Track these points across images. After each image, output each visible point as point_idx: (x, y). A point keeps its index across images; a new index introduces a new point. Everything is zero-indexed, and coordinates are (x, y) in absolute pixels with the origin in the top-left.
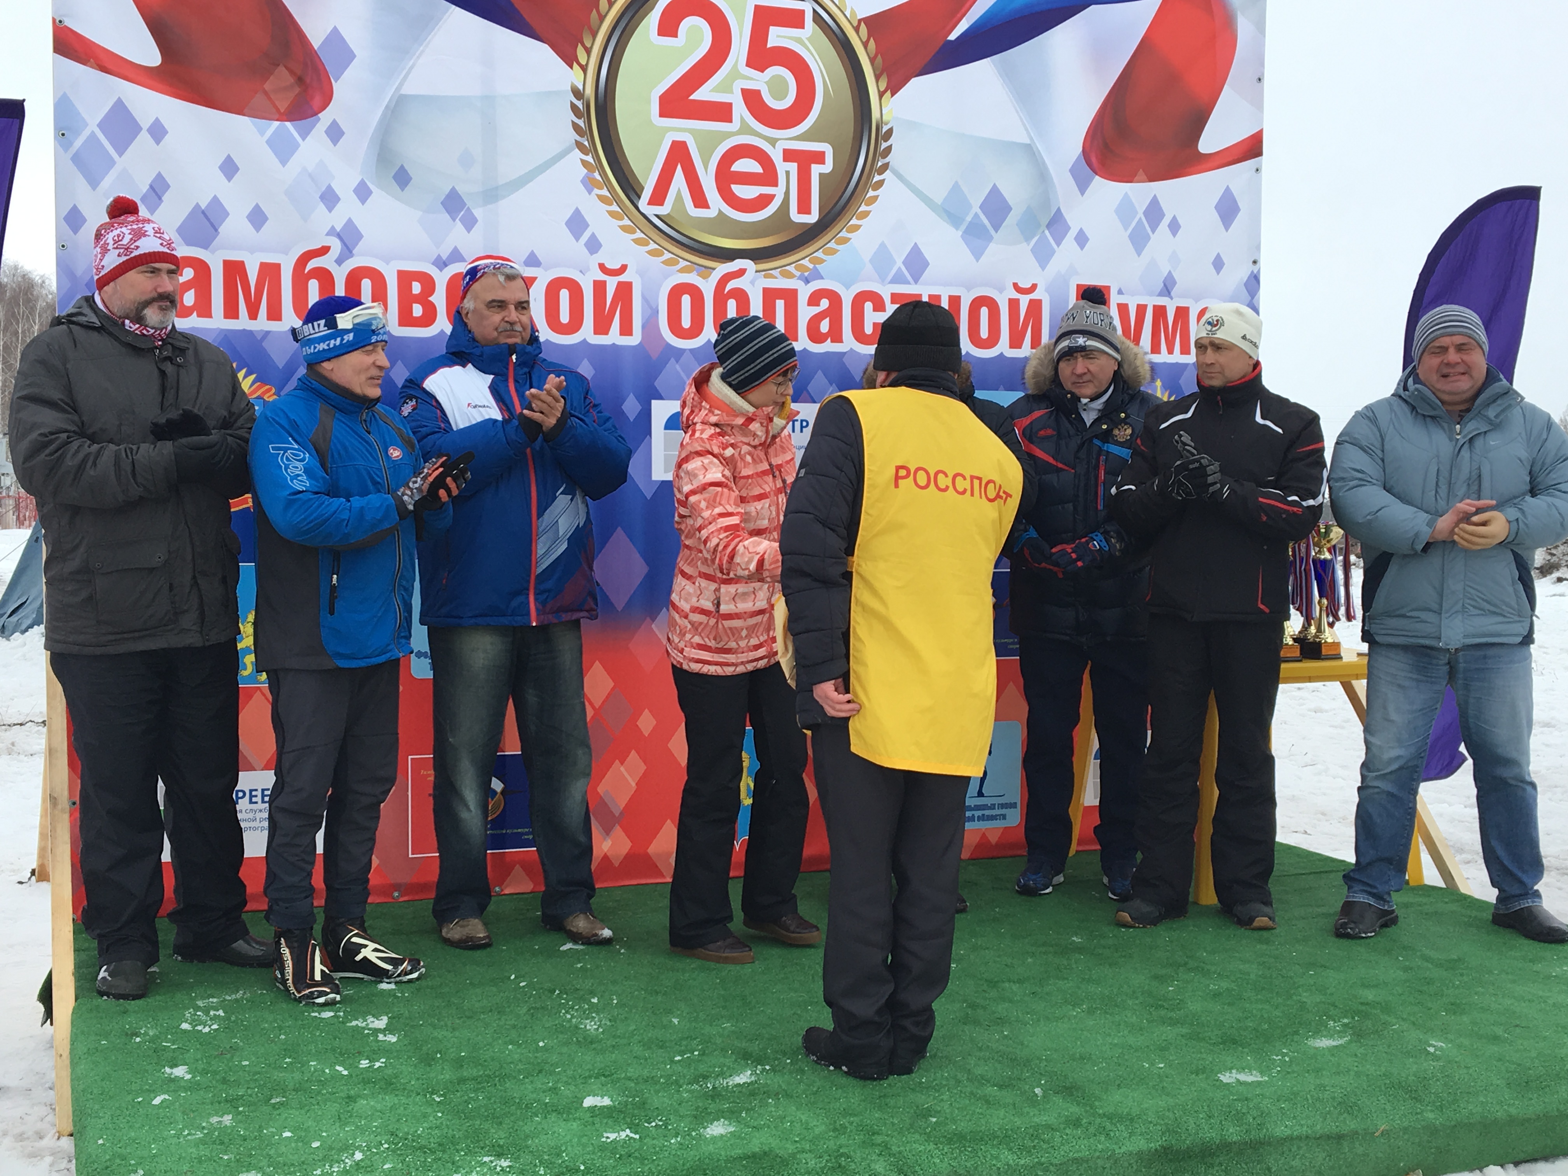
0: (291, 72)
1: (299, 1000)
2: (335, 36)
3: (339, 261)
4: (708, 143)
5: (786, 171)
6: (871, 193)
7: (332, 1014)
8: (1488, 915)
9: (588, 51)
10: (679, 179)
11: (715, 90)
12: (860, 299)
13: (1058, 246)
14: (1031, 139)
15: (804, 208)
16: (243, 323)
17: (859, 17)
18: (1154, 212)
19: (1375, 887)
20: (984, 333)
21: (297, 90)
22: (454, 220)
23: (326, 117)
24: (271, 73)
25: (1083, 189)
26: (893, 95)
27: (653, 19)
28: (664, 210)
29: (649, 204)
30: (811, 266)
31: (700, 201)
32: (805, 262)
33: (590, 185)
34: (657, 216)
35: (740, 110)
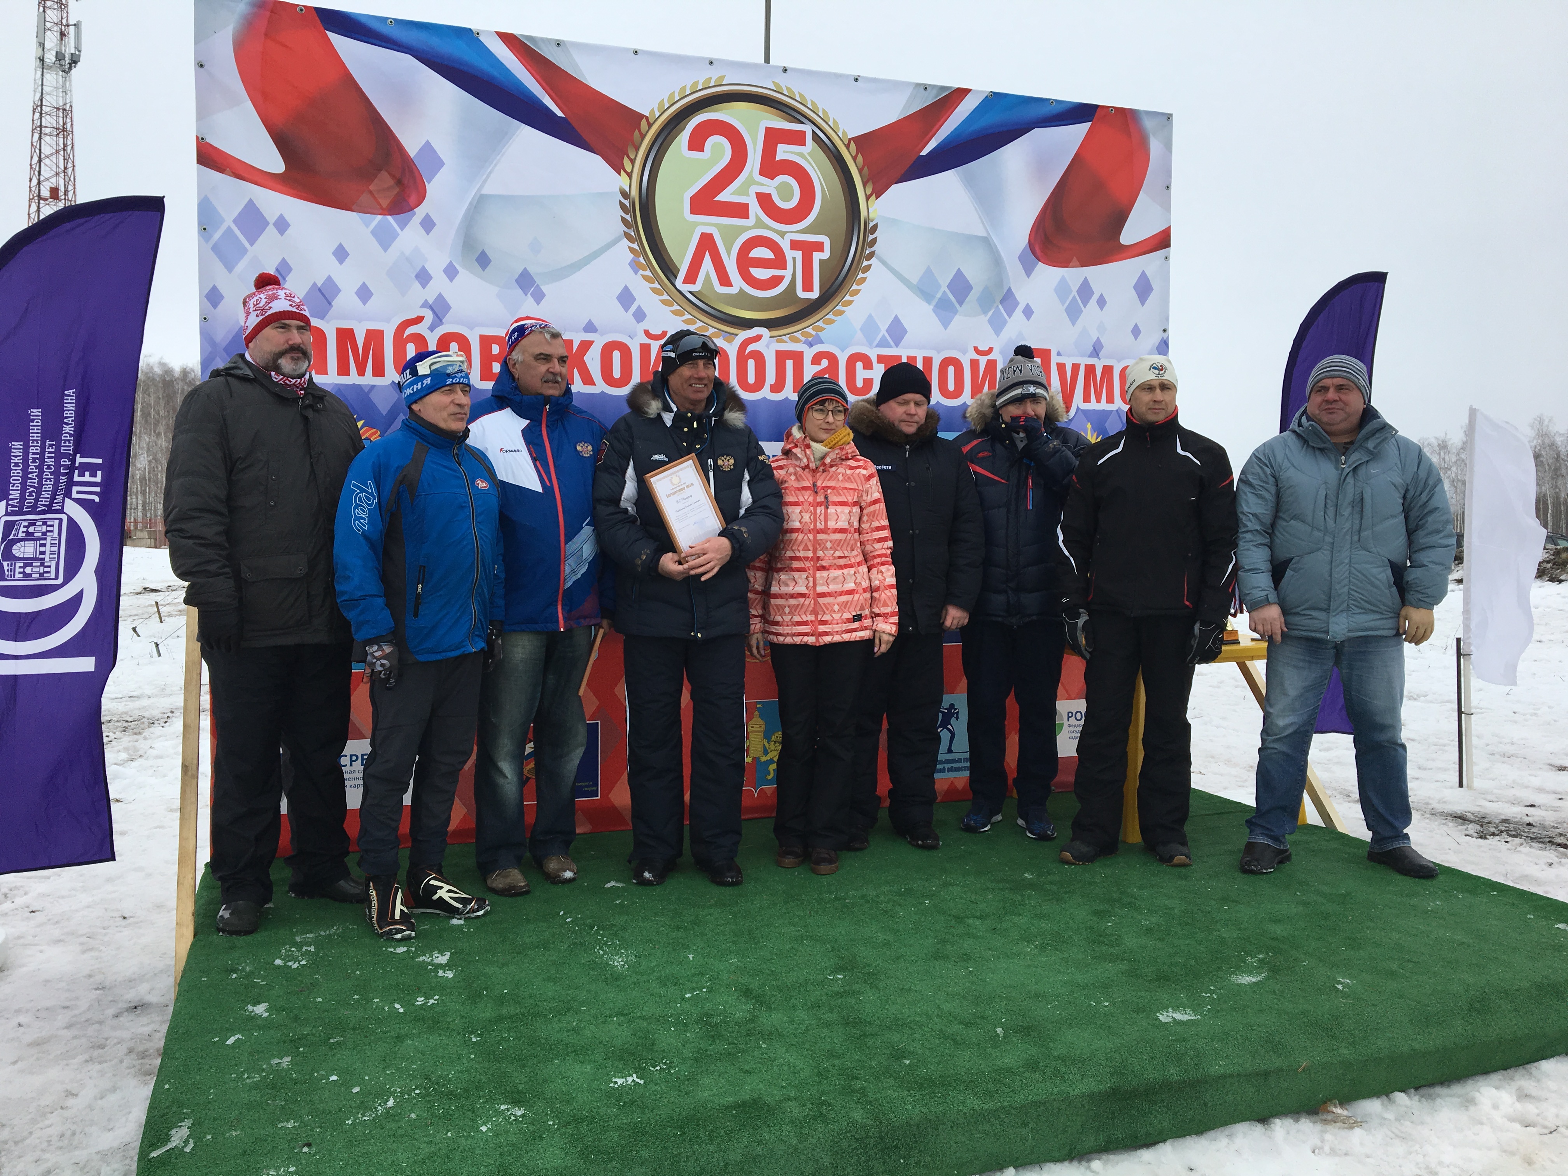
0: (393, 176)
1: (381, 936)
2: (428, 148)
3: (432, 328)
4: (730, 235)
5: (794, 257)
6: (861, 275)
7: (405, 949)
9: (633, 162)
10: (707, 264)
11: (735, 193)
12: (853, 359)
13: (1010, 318)
14: (988, 233)
15: (808, 287)
16: (353, 378)
17: (851, 135)
18: (1085, 291)
19: (1272, 830)
20: (951, 387)
21: (396, 190)
22: (526, 295)
23: (420, 212)
24: (376, 177)
25: (1029, 272)
26: (877, 199)
27: (684, 137)
28: (696, 287)
29: (683, 283)
30: (814, 333)
31: (725, 280)
32: (809, 330)
33: (635, 266)
34: (690, 292)
35: (755, 209)
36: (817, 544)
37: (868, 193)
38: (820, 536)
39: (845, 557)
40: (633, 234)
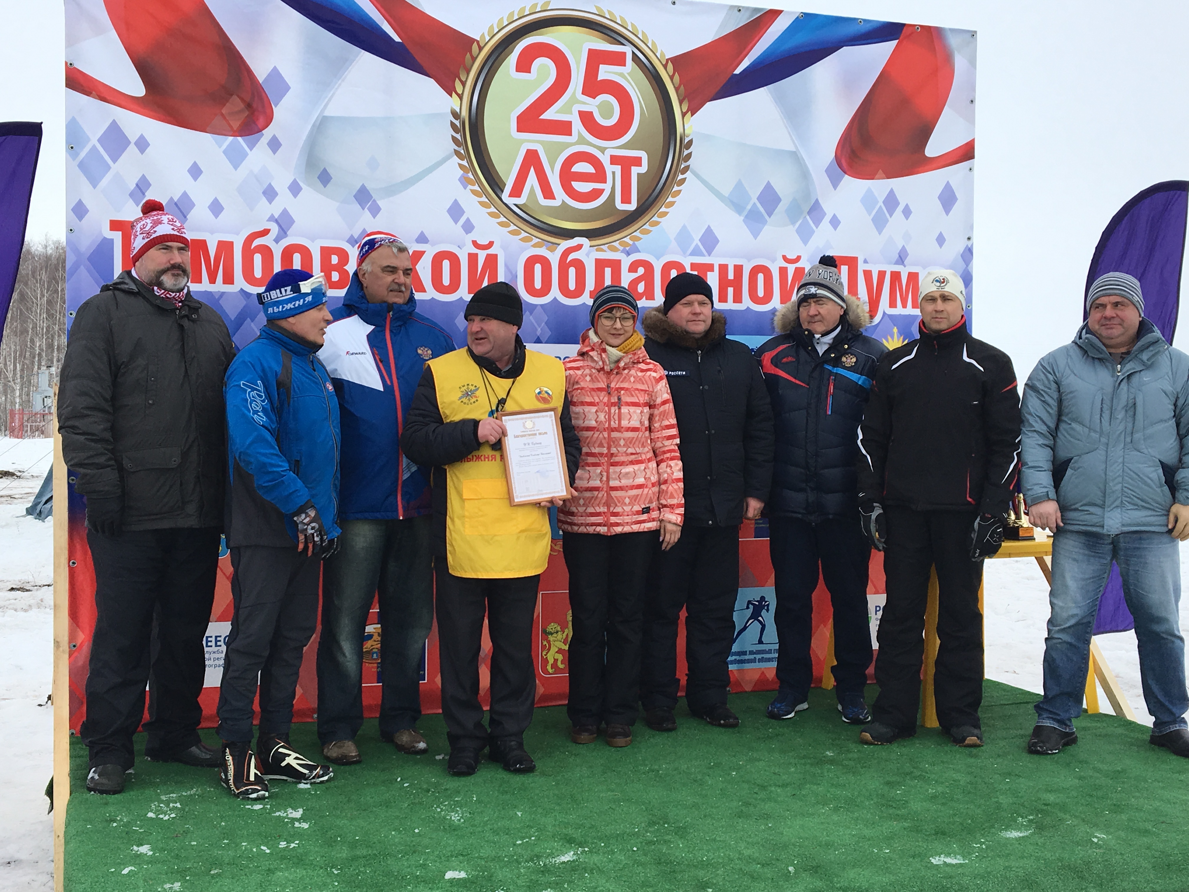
0: (242, 100)
1: (237, 795)
2: (275, 74)
3: (277, 240)
4: (554, 151)
6: (676, 188)
8: (1147, 737)
9: (464, 84)
10: (532, 178)
11: (559, 111)
12: (668, 267)
13: (817, 228)
14: (796, 146)
15: (626, 199)
16: (205, 286)
17: (667, 57)
18: (891, 202)
19: (1059, 715)
20: (761, 293)
21: (246, 113)
22: (363, 209)
23: (268, 133)
24: (227, 101)
25: (835, 184)
26: (692, 115)
27: (512, 59)
28: (520, 201)
29: (510, 196)
30: (631, 242)
31: (548, 193)
32: (627, 240)
33: (464, 182)
34: (516, 205)
35: (578, 126)
36: (611, 442)
37: (684, 111)
38: (614, 435)
39: (637, 454)
40: (462, 152)
